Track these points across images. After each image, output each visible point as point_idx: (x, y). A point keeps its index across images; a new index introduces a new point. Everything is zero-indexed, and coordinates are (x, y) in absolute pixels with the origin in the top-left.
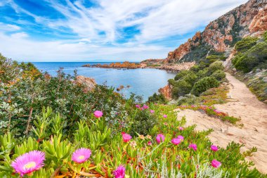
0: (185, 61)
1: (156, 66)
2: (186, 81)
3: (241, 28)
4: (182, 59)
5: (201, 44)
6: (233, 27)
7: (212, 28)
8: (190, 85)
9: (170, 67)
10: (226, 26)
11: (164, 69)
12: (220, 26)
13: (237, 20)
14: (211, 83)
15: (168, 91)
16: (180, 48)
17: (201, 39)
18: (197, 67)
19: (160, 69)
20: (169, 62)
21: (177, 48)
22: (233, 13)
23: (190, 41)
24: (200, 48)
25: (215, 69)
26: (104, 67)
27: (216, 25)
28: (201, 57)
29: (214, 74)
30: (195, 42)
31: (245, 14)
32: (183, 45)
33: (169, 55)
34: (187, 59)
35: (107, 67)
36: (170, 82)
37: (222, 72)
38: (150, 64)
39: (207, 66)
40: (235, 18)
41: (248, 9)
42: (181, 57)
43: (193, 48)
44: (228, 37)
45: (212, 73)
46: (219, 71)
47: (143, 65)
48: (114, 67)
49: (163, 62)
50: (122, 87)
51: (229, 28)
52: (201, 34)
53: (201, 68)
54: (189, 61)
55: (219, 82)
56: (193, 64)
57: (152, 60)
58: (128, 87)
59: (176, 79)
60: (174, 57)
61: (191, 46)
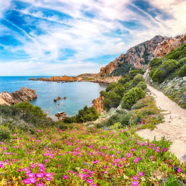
1: (91, 79)
2: (116, 92)
3: (149, 54)
4: (111, 74)
5: (125, 62)
6: (144, 53)
7: (132, 52)
8: (119, 96)
9: (102, 80)
10: (140, 52)
12: (137, 52)
13: (146, 49)
15: (100, 102)
16: (110, 65)
17: (125, 59)
18: (124, 79)
19: (94, 82)
20: (102, 76)
21: (108, 64)
22: (144, 44)
23: (117, 60)
24: (124, 66)
25: (138, 80)
26: (46, 80)
27: (134, 50)
28: (126, 73)
29: (138, 85)
30: (121, 61)
31: (150, 46)
32: (112, 62)
33: (101, 70)
34: (115, 73)
35: (49, 80)
36: (102, 94)
37: (144, 83)
38: (86, 77)
39: (132, 79)
40: (145, 47)
41: (151, 43)
42: (111, 72)
43: (120, 65)
44: (142, 59)
45: (136, 84)
46: (141, 82)
47: (80, 79)
48: (54, 80)
49: (96, 76)
50: (59, 98)
51: (142, 54)
52: (125, 55)
53: (127, 80)
54: (117, 75)
56: (120, 78)
57: (87, 74)
58: (65, 98)
59: (107, 90)
60: (105, 72)
61: (118, 63)
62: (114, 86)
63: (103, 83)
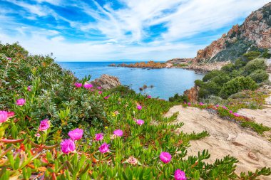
0: (218, 60)
1: (184, 65)
2: (216, 82)
4: (214, 58)
5: (238, 39)
9: (199, 67)
11: (192, 69)
14: (245, 84)
15: (194, 93)
16: (212, 46)
17: (239, 34)
19: (187, 69)
20: (199, 61)
21: (208, 45)
23: (225, 37)
24: (237, 45)
25: (254, 68)
26: (129, 67)
27: (260, 15)
28: (238, 56)
29: (253, 74)
30: (231, 37)
32: (216, 42)
33: (198, 53)
34: (219, 58)
35: (132, 67)
36: (197, 83)
37: (263, 72)
38: (178, 63)
39: (244, 65)
42: (213, 55)
45: (249, 73)
46: (259, 70)
47: (169, 65)
48: (138, 67)
49: (191, 62)
50: (145, 87)
52: (239, 27)
53: (236, 68)
54: (223, 60)
55: (258, 84)
57: (179, 60)
58: (152, 87)
59: (205, 80)
60: (205, 56)
61: (226, 42)
62: (215, 75)
63: (199, 70)
